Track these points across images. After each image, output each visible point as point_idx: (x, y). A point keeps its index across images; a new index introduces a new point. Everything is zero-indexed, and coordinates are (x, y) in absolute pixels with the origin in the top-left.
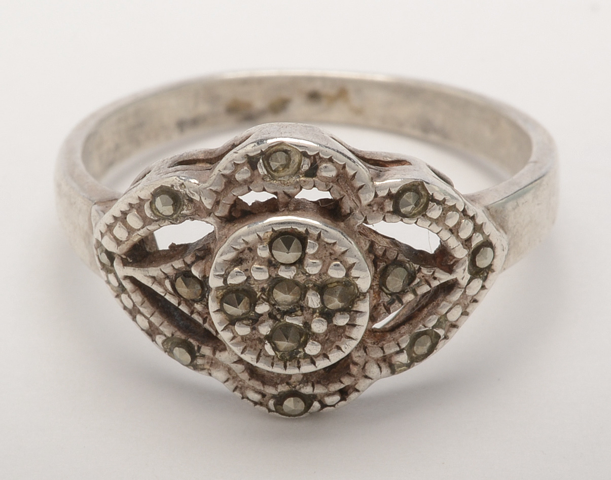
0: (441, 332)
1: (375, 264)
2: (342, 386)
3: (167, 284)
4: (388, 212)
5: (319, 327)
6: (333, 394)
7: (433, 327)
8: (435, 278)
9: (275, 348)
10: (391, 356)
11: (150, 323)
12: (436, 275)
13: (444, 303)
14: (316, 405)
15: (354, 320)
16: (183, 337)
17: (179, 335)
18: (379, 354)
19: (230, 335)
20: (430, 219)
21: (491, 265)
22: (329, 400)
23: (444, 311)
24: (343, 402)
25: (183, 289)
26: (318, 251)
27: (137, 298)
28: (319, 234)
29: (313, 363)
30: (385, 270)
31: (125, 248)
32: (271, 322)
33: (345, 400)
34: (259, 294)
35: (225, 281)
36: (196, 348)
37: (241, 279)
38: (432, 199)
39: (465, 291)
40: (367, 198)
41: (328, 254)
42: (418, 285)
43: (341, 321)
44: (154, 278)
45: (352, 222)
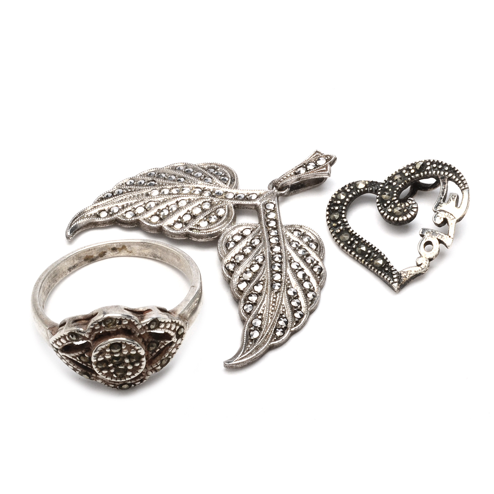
0: (170, 357)
1: (145, 344)
2: (140, 379)
3: (78, 358)
4: (147, 330)
5: (130, 367)
6: (138, 382)
7: (168, 356)
8: (166, 343)
9: (116, 375)
10: (155, 368)
11: (73, 368)
12: (166, 342)
13: (170, 349)
14: (133, 385)
15: (141, 363)
16: (85, 371)
17: (84, 371)
18: (151, 368)
19: (101, 374)
20: (161, 328)
21: (184, 332)
22: (137, 384)
23: (170, 351)
24: (142, 383)
25: (83, 360)
26: (126, 347)
27: (68, 361)
28: (126, 342)
29: (130, 377)
30: (149, 345)
31: (61, 347)
32: (114, 368)
33: (142, 382)
34: (109, 361)
35: (97, 360)
36: (90, 374)
37: (102, 359)
38: (161, 322)
39: (176, 344)
40: (139, 327)
41: (129, 347)
42: (161, 346)
43: (137, 365)
44: (72, 356)
45: (135, 335)
